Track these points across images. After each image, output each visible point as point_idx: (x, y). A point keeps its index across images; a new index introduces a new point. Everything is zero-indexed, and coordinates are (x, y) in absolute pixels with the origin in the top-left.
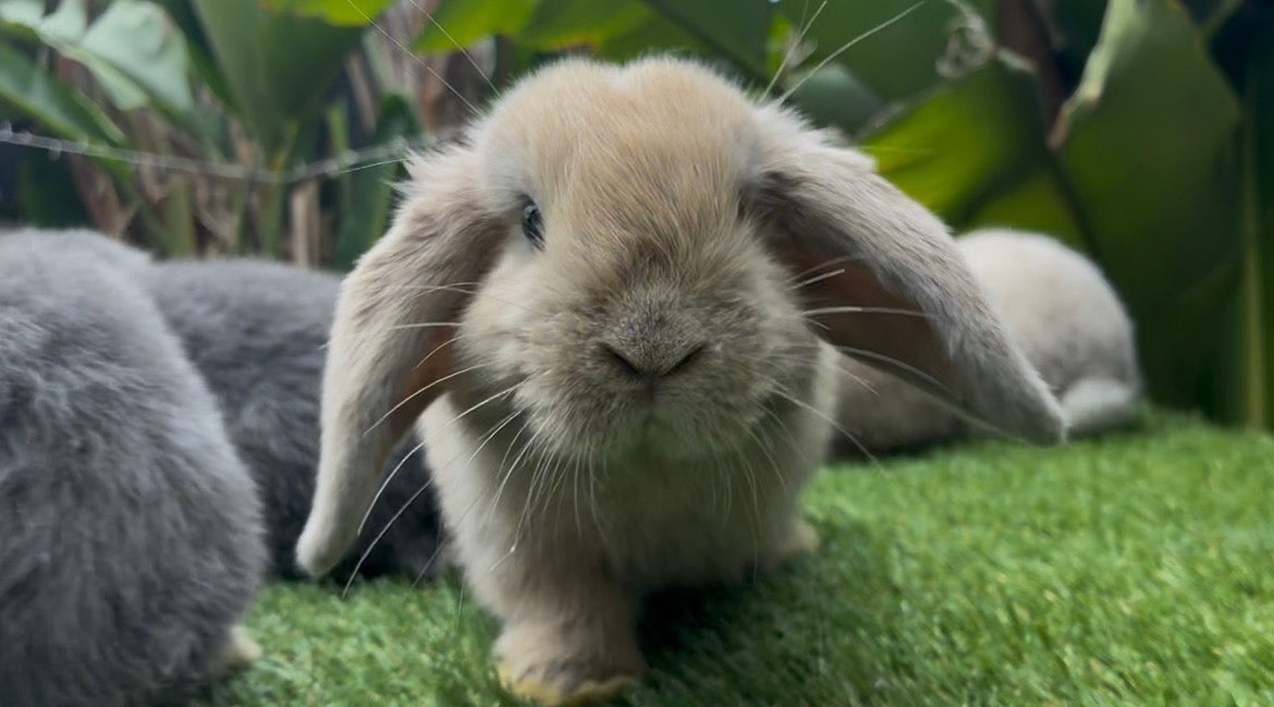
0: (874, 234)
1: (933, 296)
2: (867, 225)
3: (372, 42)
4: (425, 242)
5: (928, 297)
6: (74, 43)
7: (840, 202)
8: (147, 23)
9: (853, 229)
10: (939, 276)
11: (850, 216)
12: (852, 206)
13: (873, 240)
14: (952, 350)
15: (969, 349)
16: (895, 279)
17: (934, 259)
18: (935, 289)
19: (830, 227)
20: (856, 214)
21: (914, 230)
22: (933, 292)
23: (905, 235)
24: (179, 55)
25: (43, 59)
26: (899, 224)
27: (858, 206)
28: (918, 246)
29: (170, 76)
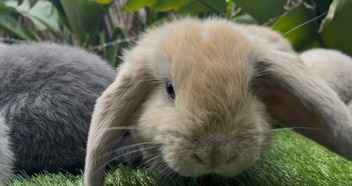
0: (302, 87)
1: (327, 113)
2: (298, 82)
3: (111, 10)
4: (126, 89)
5: (326, 114)
6: (26, 13)
7: (287, 73)
8: (47, 7)
9: (293, 84)
10: (330, 105)
11: (291, 79)
12: (292, 75)
13: (302, 89)
14: (336, 134)
15: (343, 134)
16: (311, 104)
17: (328, 98)
18: (328, 109)
19: (283, 82)
20: (293, 78)
21: (317, 86)
22: (327, 111)
23: (314, 88)
24: (56, 15)
25: (20, 19)
26: (312, 83)
27: (294, 75)
28: (321, 93)
29: (54, 22)
